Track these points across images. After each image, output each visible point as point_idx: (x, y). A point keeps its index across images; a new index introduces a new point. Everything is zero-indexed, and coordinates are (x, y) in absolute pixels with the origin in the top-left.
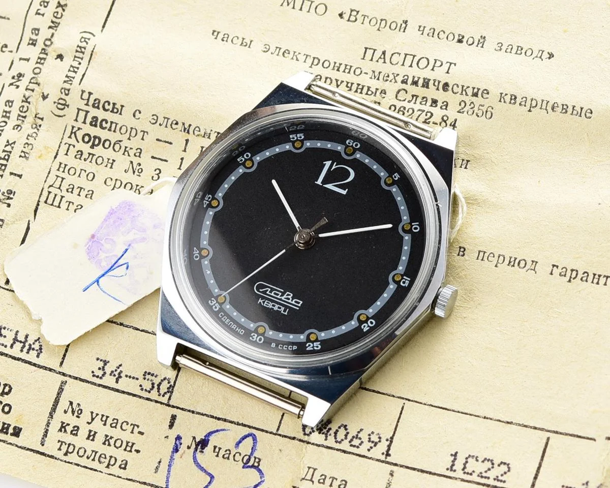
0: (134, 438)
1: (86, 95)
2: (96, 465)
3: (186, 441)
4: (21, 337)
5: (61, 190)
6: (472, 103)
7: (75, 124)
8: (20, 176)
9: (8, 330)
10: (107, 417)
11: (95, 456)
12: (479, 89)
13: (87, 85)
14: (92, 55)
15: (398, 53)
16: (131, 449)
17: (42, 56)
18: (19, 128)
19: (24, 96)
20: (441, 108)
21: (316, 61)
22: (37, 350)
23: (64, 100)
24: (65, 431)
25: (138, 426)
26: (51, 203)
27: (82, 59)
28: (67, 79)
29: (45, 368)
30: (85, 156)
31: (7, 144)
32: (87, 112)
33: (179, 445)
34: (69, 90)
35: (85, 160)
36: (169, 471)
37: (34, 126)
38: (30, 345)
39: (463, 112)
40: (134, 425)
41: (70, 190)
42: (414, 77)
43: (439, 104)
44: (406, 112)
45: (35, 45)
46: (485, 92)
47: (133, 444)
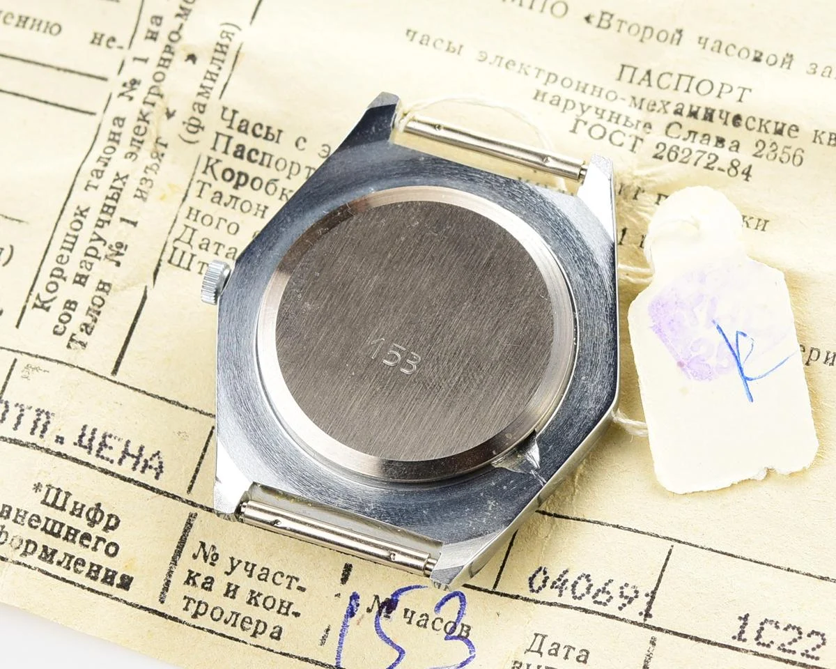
0: (292, 596)
1: (229, 114)
2: (236, 632)
3: (366, 601)
4: (133, 450)
5: (191, 246)
6: (774, 143)
7: (212, 154)
8: (135, 224)
9: (115, 438)
10: (254, 565)
11: (236, 619)
12: (784, 125)
13: (231, 100)
14: (237, 57)
15: (669, 73)
16: (287, 610)
17: (167, 56)
18: (134, 157)
19: (141, 113)
20: (730, 149)
21: (552, 78)
22: (156, 469)
23: (198, 120)
24: (194, 583)
25: (297, 579)
26: (177, 263)
27: (223, 61)
28: (202, 90)
29: (168, 495)
30: (226, 199)
31: (117, 178)
32: (230, 138)
33: (355, 606)
34: (204, 106)
35: (226, 205)
36: (341, 643)
37: (155, 155)
38: (146, 461)
39: (761, 156)
40: (292, 578)
41: (204, 246)
42: (692, 106)
43: (727, 144)
44: (680, 153)
45: (155, 39)
46: (794, 128)
47: (290, 604)
